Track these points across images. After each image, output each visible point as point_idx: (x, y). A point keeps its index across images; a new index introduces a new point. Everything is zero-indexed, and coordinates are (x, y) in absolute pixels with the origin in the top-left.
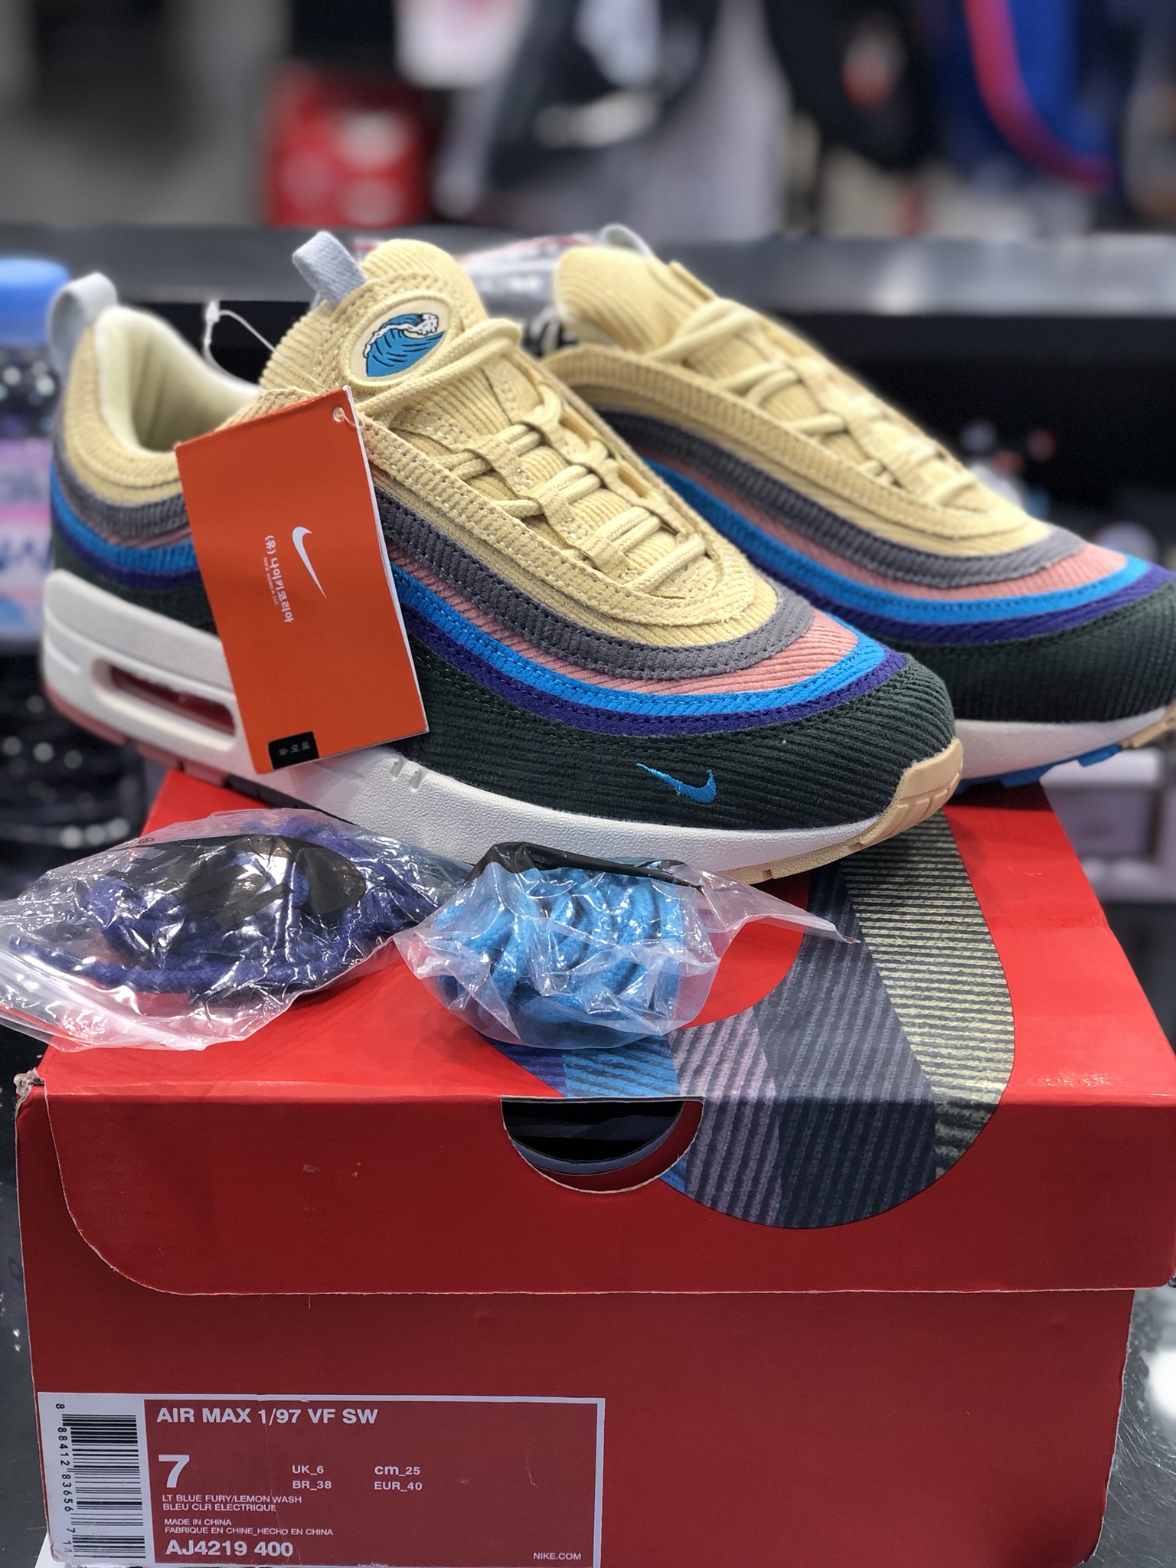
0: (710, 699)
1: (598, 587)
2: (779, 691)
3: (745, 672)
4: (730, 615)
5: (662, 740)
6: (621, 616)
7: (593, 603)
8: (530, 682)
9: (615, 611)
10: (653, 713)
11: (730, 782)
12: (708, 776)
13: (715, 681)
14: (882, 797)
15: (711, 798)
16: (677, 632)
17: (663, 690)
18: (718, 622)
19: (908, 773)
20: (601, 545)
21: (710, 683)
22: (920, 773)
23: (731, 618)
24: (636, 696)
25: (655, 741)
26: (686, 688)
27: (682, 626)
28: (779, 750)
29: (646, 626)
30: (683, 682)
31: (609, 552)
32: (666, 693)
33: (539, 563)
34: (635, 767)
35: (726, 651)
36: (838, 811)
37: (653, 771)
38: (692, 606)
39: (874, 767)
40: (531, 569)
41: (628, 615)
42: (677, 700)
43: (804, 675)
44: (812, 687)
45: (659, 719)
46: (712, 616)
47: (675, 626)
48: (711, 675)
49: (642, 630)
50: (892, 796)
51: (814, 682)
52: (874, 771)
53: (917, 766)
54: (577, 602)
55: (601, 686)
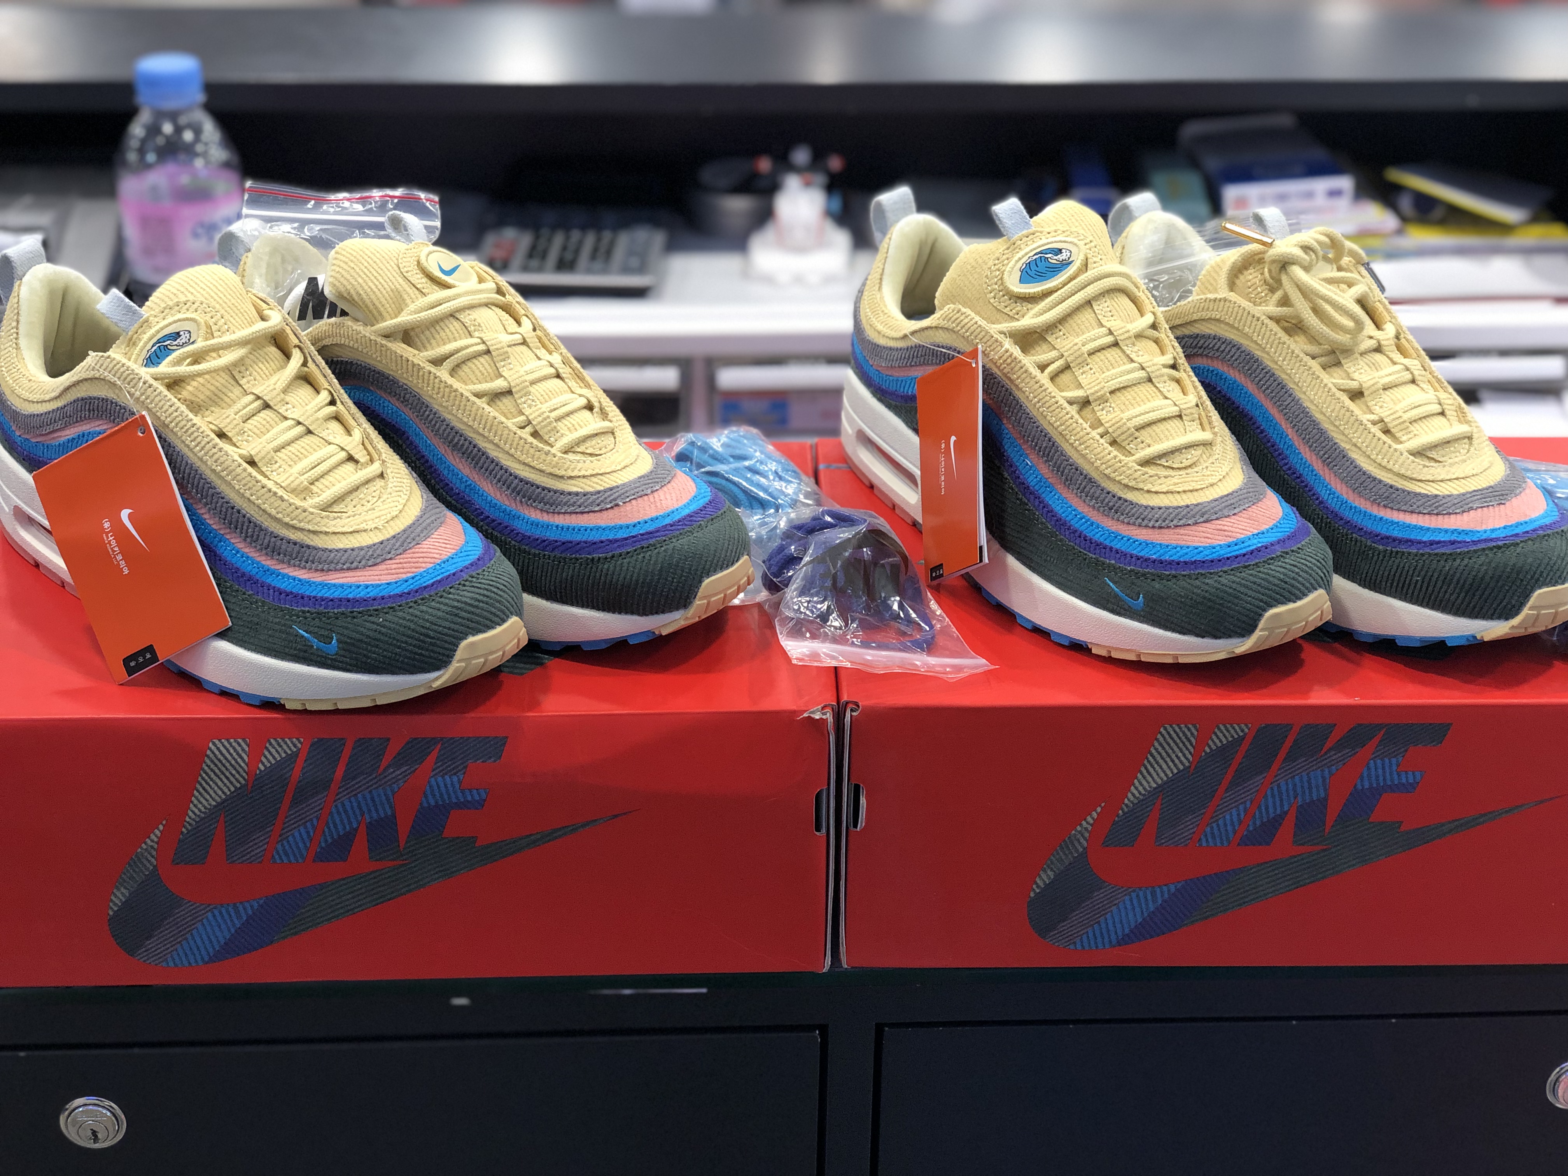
0: (342, 586)
1: (284, 505)
2: (388, 584)
3: (371, 568)
4: (376, 525)
5: (308, 612)
6: (298, 525)
7: (280, 516)
8: (239, 564)
9: (295, 522)
10: (307, 593)
11: (346, 643)
12: (332, 638)
13: (351, 574)
14: (445, 658)
15: (334, 652)
16: (334, 537)
17: (317, 578)
18: (365, 531)
19: (464, 643)
20: (292, 479)
21: (346, 574)
22: (472, 644)
23: (376, 528)
24: (300, 580)
25: (304, 612)
26: (331, 577)
27: (338, 533)
28: (378, 625)
29: (315, 532)
30: (330, 573)
31: (297, 482)
32: (319, 579)
33: (247, 487)
34: (291, 628)
35: (362, 553)
36: (414, 666)
37: (301, 631)
38: (351, 518)
39: (438, 639)
40: (242, 491)
41: (302, 525)
42: (324, 585)
43: (409, 572)
44: (411, 581)
45: (309, 597)
46: (362, 526)
47: (334, 533)
48: (349, 569)
49: (311, 536)
50: (452, 657)
51: (413, 578)
52: (438, 642)
53: (471, 639)
54: (270, 515)
55: (281, 571)
